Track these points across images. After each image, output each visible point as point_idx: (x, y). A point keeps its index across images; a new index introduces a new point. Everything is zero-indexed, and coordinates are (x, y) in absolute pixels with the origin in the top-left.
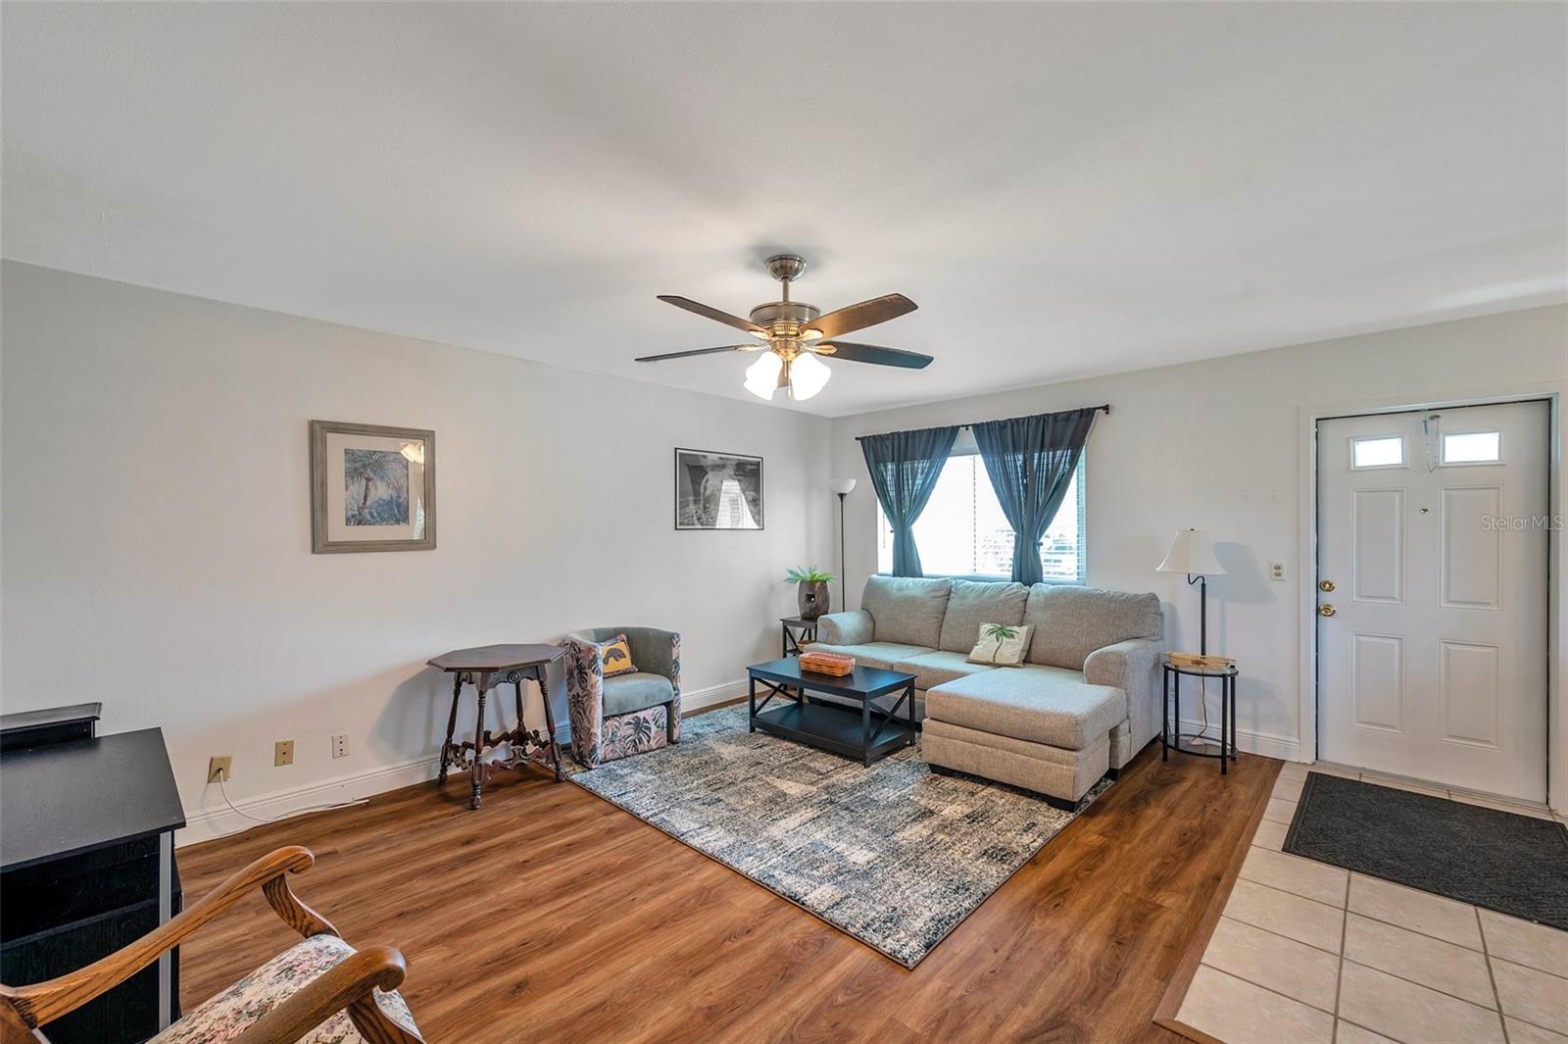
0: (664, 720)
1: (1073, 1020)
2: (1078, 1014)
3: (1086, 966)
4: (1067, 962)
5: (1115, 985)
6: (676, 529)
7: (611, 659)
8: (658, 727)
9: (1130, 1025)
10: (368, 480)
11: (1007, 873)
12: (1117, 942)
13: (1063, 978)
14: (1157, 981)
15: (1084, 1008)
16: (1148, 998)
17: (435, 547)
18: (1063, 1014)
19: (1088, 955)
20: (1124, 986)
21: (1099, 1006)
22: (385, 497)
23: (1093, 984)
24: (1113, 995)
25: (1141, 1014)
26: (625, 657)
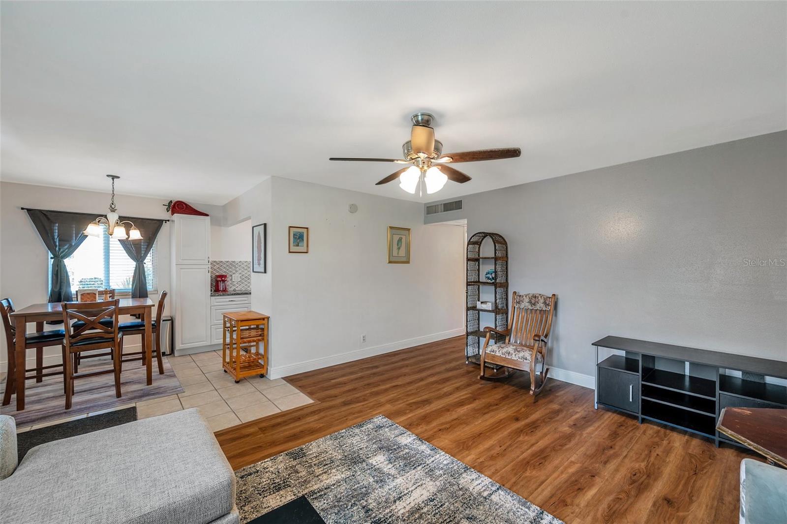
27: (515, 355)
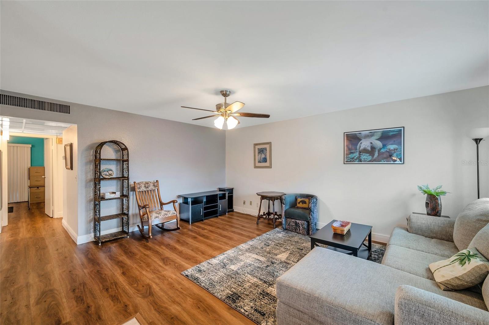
0: (305, 226)
1: (150, 297)
2: (151, 298)
3: (166, 305)
4: (170, 302)
5: (155, 310)
6: (344, 164)
7: (301, 203)
8: (303, 227)
9: (141, 308)
10: (261, 154)
11: (220, 297)
12: (173, 318)
13: (164, 299)
14: (151, 321)
15: (152, 300)
16: (146, 316)
17: (271, 168)
18: (153, 295)
19: (171, 308)
20: (154, 312)
21: (151, 304)
22: (264, 157)
23: (159, 305)
24: (152, 308)
25: (142, 311)
26: (306, 204)
27: (160, 215)
